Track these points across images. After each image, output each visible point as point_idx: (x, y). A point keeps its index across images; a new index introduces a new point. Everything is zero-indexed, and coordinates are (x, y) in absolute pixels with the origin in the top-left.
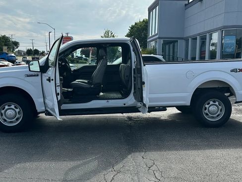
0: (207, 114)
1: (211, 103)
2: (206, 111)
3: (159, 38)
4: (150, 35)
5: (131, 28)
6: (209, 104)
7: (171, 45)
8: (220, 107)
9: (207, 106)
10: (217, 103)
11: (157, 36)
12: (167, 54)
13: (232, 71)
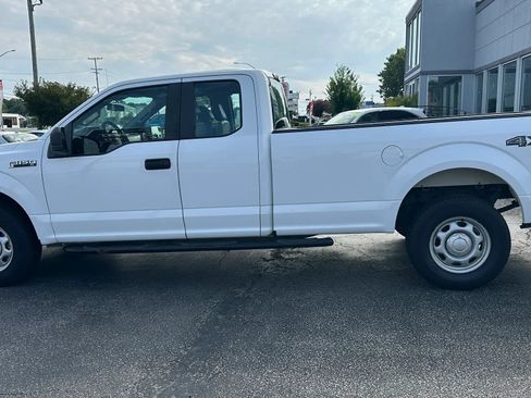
0: (442, 257)
1: (454, 226)
2: (441, 248)
3: (422, 73)
4: (413, 66)
5: (390, 60)
6: (446, 229)
7: (453, 86)
8: (478, 238)
9: (442, 235)
10: (469, 228)
11: (419, 70)
12: (445, 105)
13: (511, 142)
